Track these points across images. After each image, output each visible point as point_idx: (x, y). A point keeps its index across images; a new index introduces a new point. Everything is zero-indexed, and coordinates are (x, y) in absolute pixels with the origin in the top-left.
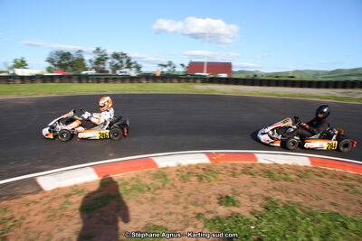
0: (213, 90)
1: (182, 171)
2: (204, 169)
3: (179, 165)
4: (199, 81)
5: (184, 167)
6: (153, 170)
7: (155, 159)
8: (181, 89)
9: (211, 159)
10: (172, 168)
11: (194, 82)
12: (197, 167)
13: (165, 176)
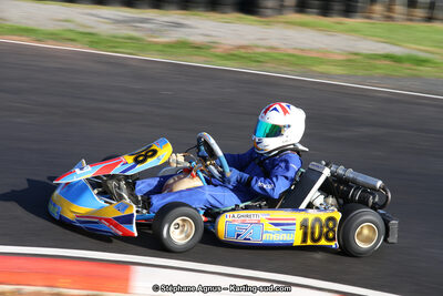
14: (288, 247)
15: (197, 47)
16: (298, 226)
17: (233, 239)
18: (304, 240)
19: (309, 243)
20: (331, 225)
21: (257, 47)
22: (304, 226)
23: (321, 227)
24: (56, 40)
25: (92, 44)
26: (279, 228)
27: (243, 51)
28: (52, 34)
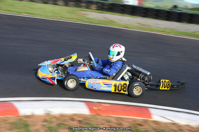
0: (112, 22)
1: (51, 122)
2: (80, 121)
3: (48, 115)
4: (94, 6)
5: (54, 117)
6: (12, 118)
7: (17, 105)
8: (68, 15)
9: (91, 110)
10: (38, 117)
11: (88, 7)
12: (72, 118)
13: (26, 126)
14: (110, 92)
16: (113, 86)
17: (91, 88)
18: (115, 90)
19: (117, 91)
20: (125, 86)
22: (115, 86)
23: (121, 87)
26: (106, 86)
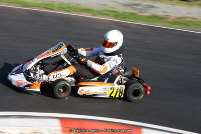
15: (160, 18)
21: (187, 18)
24: (100, 15)
25: (116, 17)
27: (181, 20)
28: (99, 12)
